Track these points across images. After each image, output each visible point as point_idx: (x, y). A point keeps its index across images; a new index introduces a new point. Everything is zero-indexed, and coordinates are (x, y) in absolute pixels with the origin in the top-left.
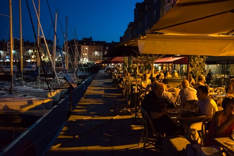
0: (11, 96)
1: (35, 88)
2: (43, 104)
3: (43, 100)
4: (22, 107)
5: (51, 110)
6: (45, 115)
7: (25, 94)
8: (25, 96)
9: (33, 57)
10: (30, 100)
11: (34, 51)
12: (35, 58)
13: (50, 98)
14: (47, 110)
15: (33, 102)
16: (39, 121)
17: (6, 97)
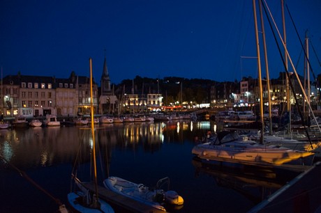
0: (262, 146)
1: (287, 138)
2: (301, 158)
3: (301, 153)
4: (275, 160)
5: (313, 167)
6: (306, 172)
7: (278, 145)
8: (278, 147)
9: (273, 99)
10: (284, 152)
11: (274, 91)
12: (275, 99)
13: (310, 152)
14: (307, 167)
15: (289, 154)
16: (300, 177)
17: (257, 148)
